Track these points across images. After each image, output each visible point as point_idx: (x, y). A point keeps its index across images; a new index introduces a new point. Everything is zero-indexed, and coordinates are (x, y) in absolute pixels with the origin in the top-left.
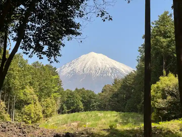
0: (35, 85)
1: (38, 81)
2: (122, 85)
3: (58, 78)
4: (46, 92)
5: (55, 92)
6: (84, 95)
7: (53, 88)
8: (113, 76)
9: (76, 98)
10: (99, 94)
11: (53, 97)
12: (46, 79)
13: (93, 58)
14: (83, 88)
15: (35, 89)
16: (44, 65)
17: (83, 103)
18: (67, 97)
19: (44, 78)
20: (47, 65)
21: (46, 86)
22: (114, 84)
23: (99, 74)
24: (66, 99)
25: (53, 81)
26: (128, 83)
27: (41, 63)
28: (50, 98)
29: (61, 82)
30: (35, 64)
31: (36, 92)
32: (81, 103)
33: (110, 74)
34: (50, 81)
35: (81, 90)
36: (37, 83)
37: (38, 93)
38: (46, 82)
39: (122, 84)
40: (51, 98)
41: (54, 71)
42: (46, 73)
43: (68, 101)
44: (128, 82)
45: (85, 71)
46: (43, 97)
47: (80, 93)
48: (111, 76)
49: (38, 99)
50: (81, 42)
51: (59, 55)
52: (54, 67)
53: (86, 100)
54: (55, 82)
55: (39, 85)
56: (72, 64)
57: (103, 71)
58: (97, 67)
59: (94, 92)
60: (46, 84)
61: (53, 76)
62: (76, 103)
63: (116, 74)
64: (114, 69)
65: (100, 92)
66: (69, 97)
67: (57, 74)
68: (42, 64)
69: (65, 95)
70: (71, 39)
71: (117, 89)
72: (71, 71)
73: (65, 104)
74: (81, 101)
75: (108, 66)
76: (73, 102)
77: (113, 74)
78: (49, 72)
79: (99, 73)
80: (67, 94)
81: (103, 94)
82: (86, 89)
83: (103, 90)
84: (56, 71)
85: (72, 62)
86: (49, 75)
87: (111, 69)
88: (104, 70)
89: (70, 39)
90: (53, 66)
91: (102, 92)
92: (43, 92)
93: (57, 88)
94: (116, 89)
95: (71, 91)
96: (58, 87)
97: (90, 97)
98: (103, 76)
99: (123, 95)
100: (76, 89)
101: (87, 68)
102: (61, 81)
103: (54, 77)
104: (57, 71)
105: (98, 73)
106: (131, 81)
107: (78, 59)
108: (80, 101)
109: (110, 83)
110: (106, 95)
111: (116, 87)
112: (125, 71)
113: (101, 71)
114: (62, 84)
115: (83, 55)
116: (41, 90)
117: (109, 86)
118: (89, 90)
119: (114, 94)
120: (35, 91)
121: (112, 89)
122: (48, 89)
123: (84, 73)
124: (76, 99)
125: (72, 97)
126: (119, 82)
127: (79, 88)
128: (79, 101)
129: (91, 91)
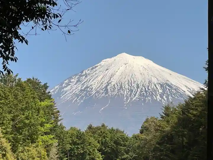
0: (3, 120)
1: (10, 112)
2: (179, 119)
3: (51, 106)
4: (27, 133)
5: (46, 133)
6: (104, 138)
7: (42, 125)
8: (164, 100)
9: (89, 145)
10: (136, 137)
11: (41, 143)
12: (26, 107)
13: (125, 64)
14: (103, 126)
15: (3, 127)
16: (24, 80)
17: (102, 155)
18: (71, 142)
19: (23, 105)
20: (29, 80)
21: (27, 122)
22: (164, 116)
23: (137, 96)
24: (68, 147)
25: (42, 112)
26: (192, 114)
27: (17, 76)
28: (34, 145)
29: (58, 114)
30: (4, 77)
31: (6, 133)
32: (99, 154)
33: (158, 97)
34: (34, 111)
35: (98, 128)
36: (9, 116)
37: (10, 136)
38: (26, 113)
39: (181, 116)
40: (37, 146)
41: (44, 91)
42: (27, 95)
43: (72, 150)
44: (191, 111)
45: (109, 90)
46: (21, 143)
47: (96, 135)
48: (161, 100)
49: (11, 147)
50: (69, 32)
51: (12, 59)
52: (42, 84)
53: (109, 147)
54: (45, 114)
55: (13, 120)
56: (84, 77)
57: (146, 91)
58: (133, 82)
59: (125, 133)
60: (27, 118)
61: (40, 102)
62: (89, 155)
63: (171, 96)
64: (167, 87)
65: (137, 132)
66: (74, 143)
67: (49, 97)
68: (17, 78)
69: (66, 139)
70: (51, 28)
71: (170, 126)
72: (81, 90)
73: (67, 157)
74: (99, 150)
75: (154, 80)
76: (82, 152)
77: (164, 97)
78: (34, 94)
79: (137, 94)
80: (71, 137)
81: (143, 136)
82: (109, 127)
83: (142, 127)
84: (47, 92)
85: (84, 73)
86: (32, 100)
87: (162, 86)
88: (148, 88)
89: (48, 27)
90: (40, 83)
91: (142, 132)
92: (21, 134)
93: (48, 126)
94: (167, 127)
95: (78, 131)
96: (52, 124)
97: (117, 143)
98: (145, 100)
99: (183, 139)
100: (90, 128)
101: (114, 85)
102: (58, 112)
103: (44, 104)
104: (49, 92)
105: (135, 95)
106: (197, 109)
107: (96, 67)
108: (96, 151)
109: (157, 114)
110: (149, 138)
111: (168, 122)
112: (189, 90)
113: (141, 91)
114: (59, 118)
115: (105, 60)
116: (17, 129)
117: (153, 119)
118: (115, 128)
119: (163, 137)
120: (4, 131)
121: (160, 126)
122: (30, 127)
123: (107, 95)
124: (89, 147)
125: (79, 142)
126: (174, 113)
127: (95, 125)
128: (94, 150)
129: (117, 131)
